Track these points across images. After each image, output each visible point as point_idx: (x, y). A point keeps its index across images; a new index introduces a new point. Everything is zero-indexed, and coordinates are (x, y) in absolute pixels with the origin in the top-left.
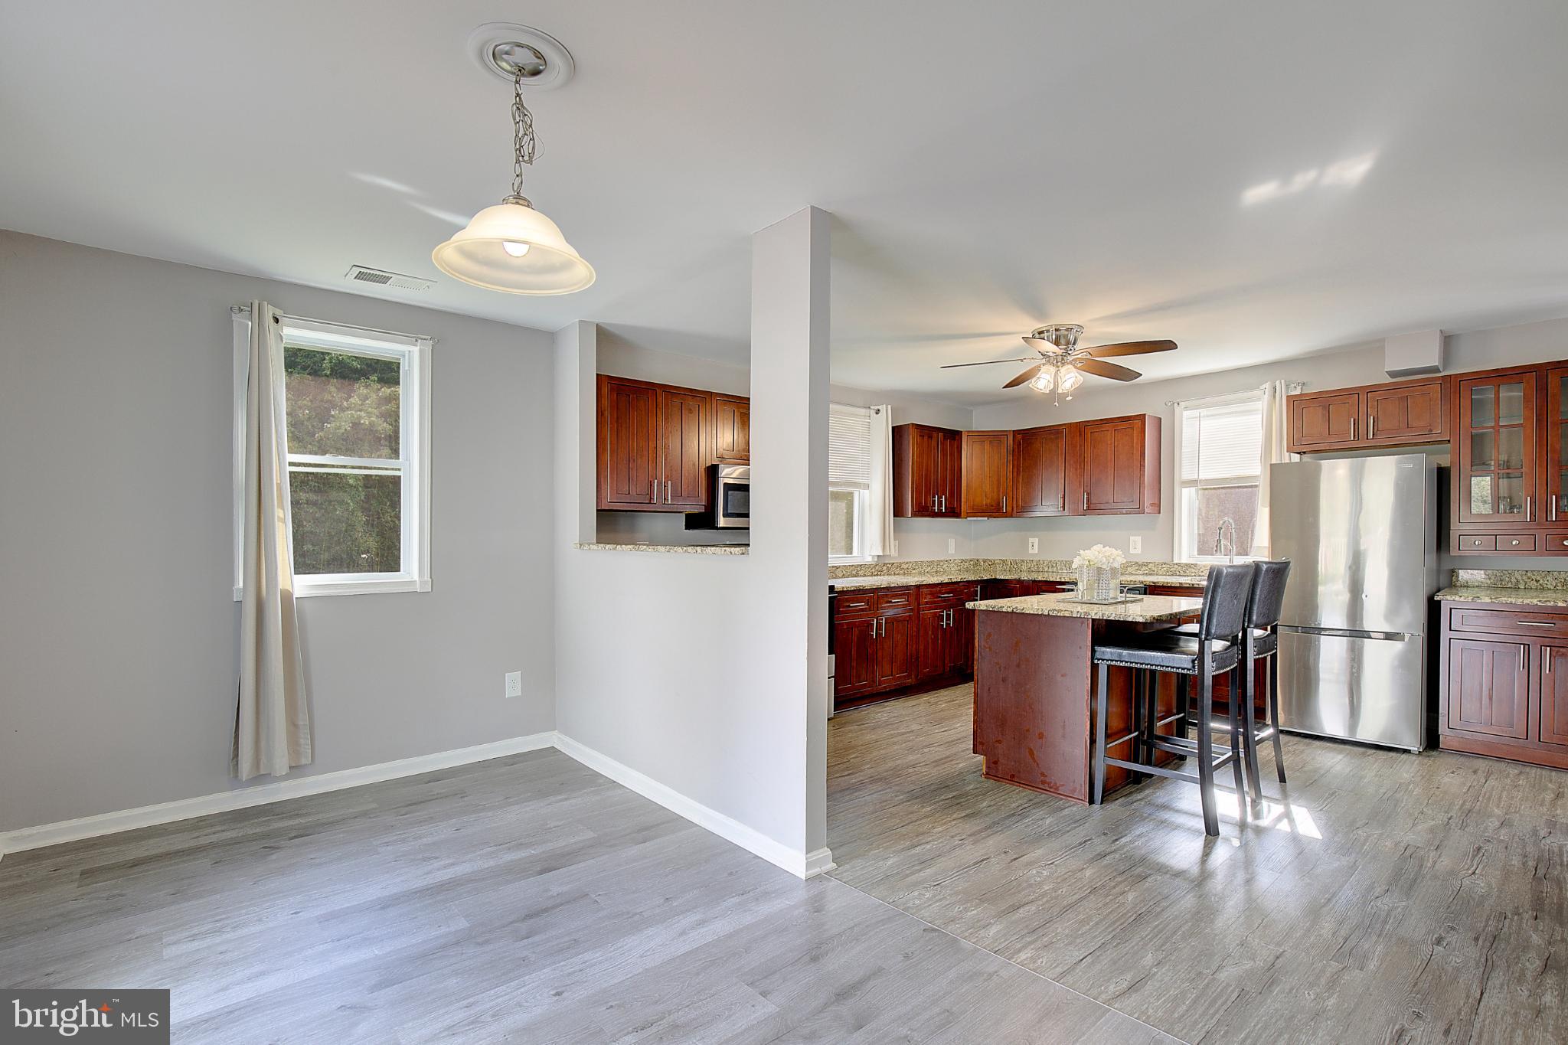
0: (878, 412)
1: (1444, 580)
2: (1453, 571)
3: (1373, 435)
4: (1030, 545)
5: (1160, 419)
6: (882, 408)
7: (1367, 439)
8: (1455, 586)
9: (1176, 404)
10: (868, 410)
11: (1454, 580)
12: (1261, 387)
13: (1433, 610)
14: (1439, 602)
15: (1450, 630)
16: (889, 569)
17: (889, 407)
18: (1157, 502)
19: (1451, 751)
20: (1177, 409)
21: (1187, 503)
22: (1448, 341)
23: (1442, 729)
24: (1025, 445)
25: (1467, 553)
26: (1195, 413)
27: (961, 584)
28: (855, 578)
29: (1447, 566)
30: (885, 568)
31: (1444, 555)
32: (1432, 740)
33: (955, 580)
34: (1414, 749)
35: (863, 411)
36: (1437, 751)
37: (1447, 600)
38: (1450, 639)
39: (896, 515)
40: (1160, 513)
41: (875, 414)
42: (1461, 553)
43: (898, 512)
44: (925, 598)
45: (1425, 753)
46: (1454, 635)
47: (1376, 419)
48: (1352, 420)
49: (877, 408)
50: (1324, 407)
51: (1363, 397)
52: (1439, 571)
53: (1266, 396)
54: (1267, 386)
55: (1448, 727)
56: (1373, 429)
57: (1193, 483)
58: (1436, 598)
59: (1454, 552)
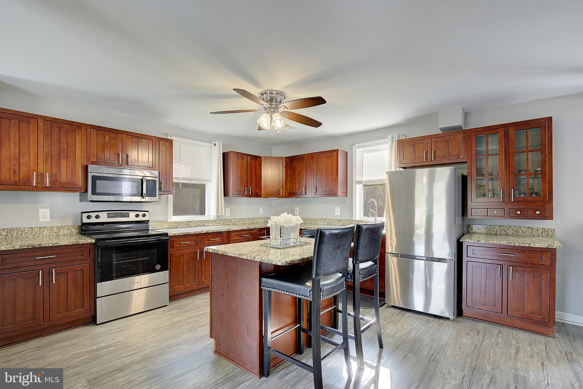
0: (215, 145)
1: (465, 231)
2: (469, 226)
3: (434, 159)
4: (296, 211)
5: (347, 152)
6: (217, 143)
7: (431, 161)
8: (470, 233)
9: (353, 145)
10: (210, 144)
11: (470, 230)
12: (388, 137)
13: (460, 246)
14: (462, 242)
15: (467, 257)
16: (224, 222)
17: (221, 142)
18: (345, 191)
19: (468, 318)
20: (354, 148)
21: (358, 191)
22: (466, 115)
23: (464, 307)
24: (290, 164)
25: (475, 217)
26: (361, 149)
27: (255, 230)
28: (203, 227)
29: (467, 223)
30: (221, 222)
31: (465, 217)
32: (459, 312)
33: (251, 228)
34: (451, 317)
35: (207, 144)
36: (462, 317)
37: (466, 241)
38: (467, 261)
39: (224, 196)
40: (347, 196)
41: (213, 146)
42: (473, 217)
43: (226, 194)
44: (233, 237)
45: (456, 320)
46: (469, 259)
47: (435, 152)
48: (425, 151)
49: (214, 143)
50: (413, 145)
51: (429, 140)
52: (463, 225)
53: (390, 141)
54: (390, 136)
55: (467, 306)
56: (434, 156)
57: (360, 182)
58: (461, 240)
59: (469, 217)
